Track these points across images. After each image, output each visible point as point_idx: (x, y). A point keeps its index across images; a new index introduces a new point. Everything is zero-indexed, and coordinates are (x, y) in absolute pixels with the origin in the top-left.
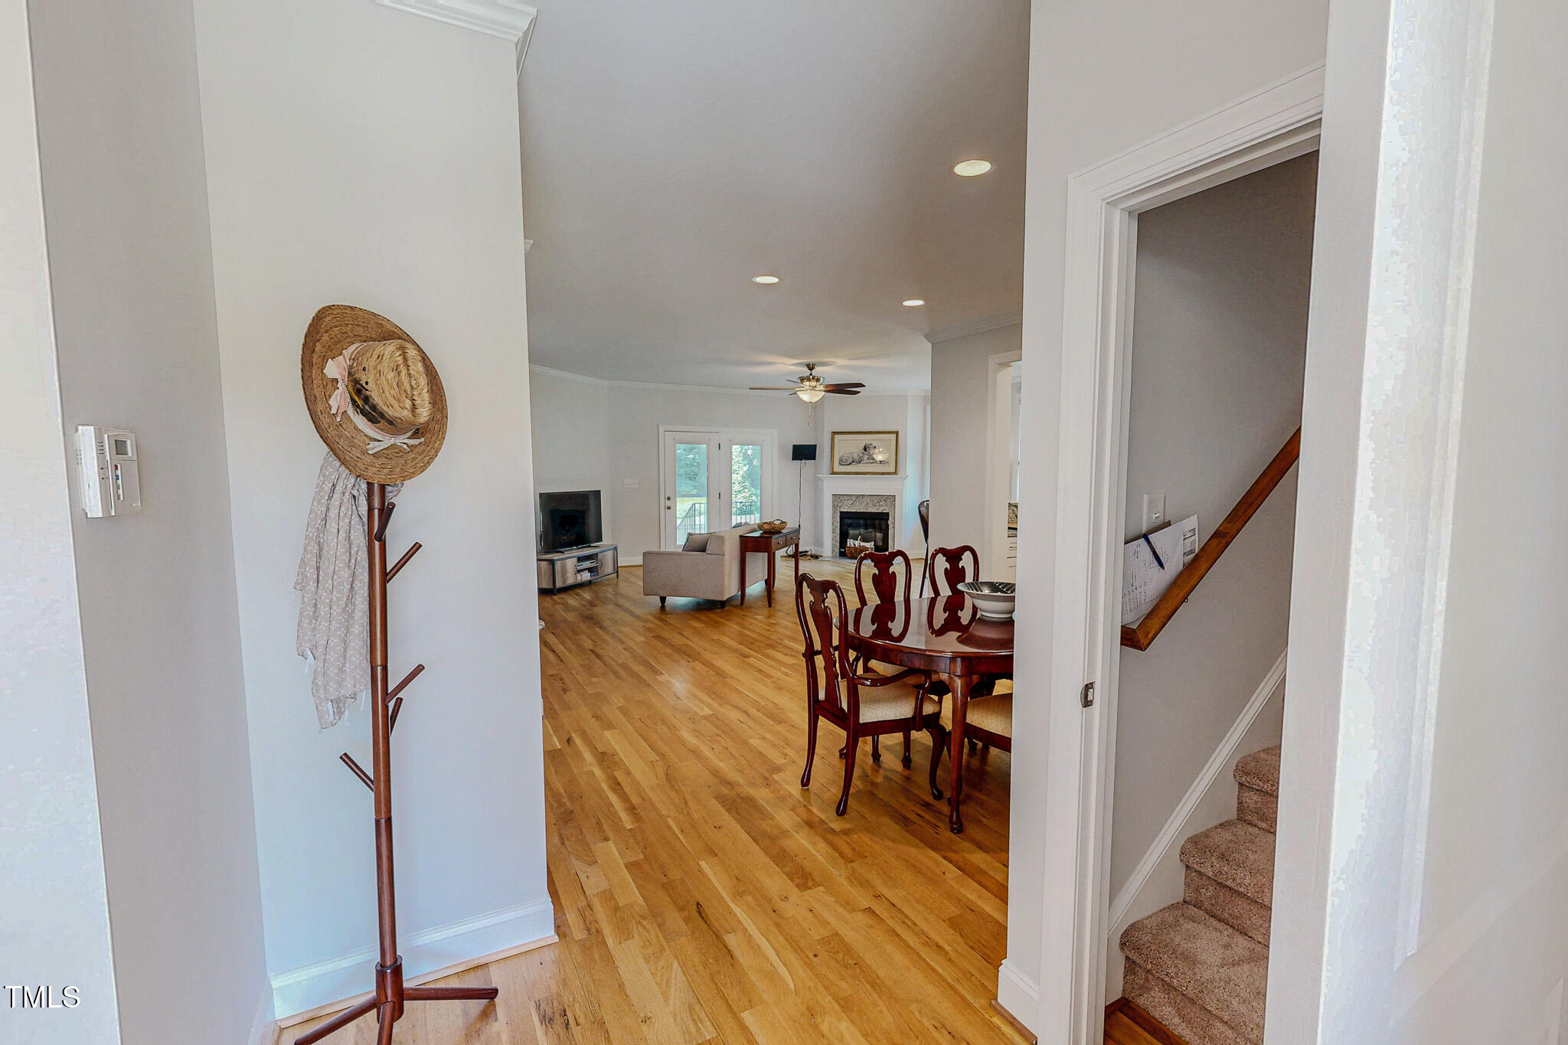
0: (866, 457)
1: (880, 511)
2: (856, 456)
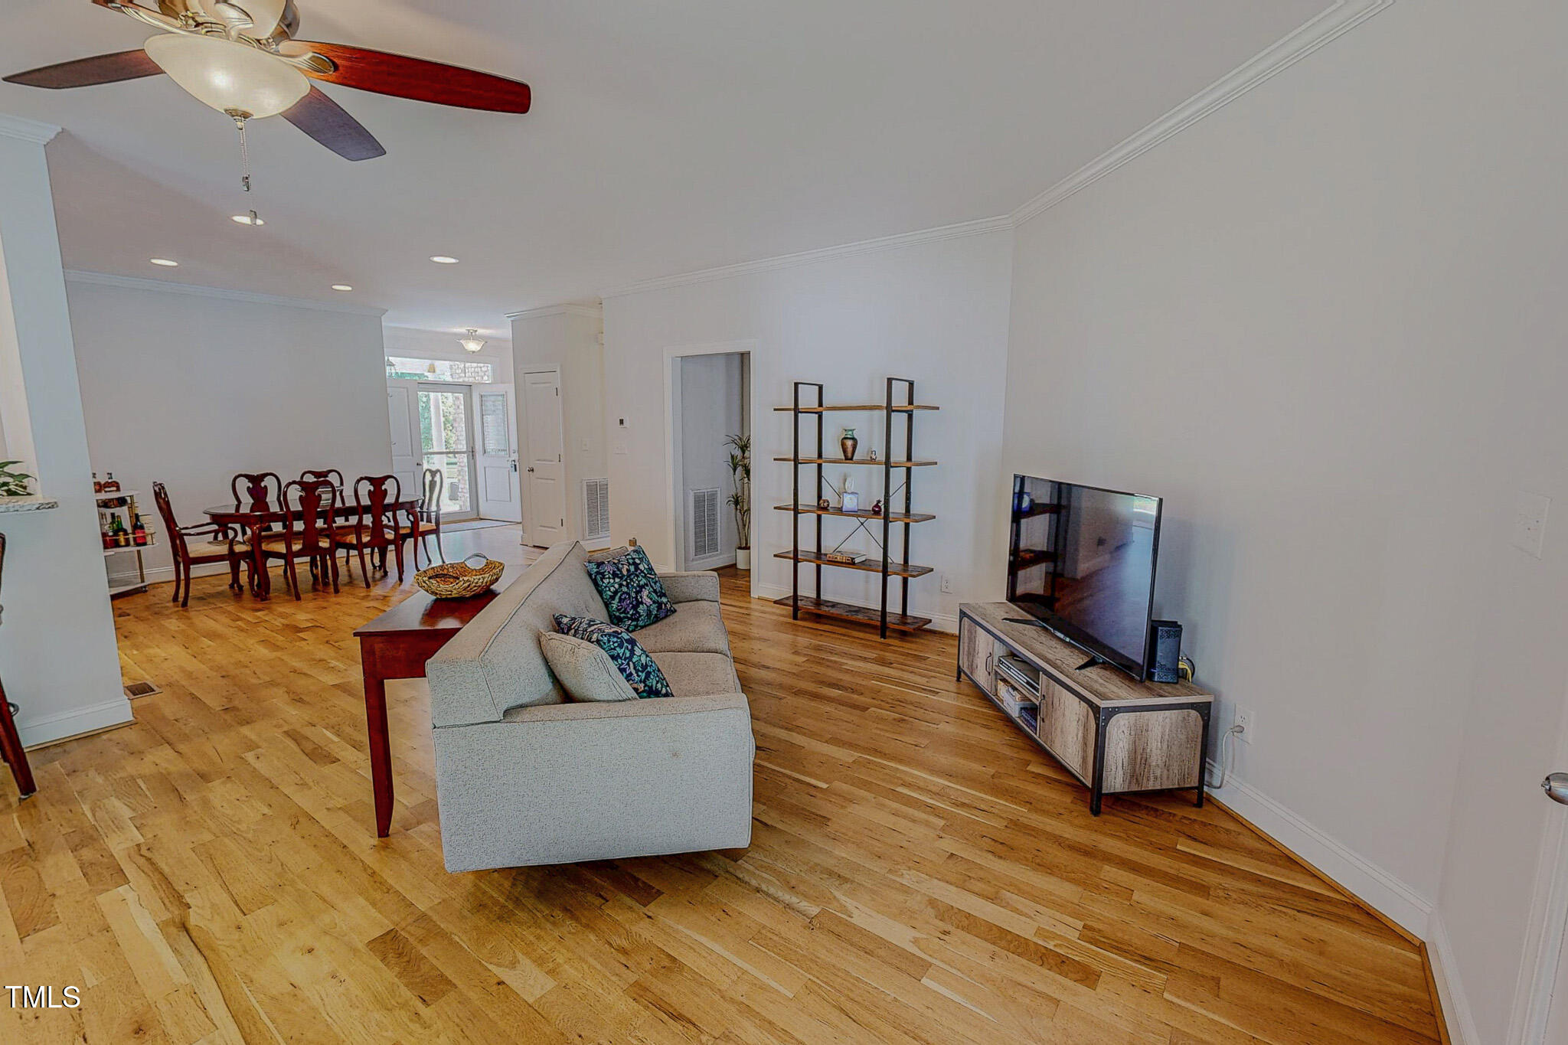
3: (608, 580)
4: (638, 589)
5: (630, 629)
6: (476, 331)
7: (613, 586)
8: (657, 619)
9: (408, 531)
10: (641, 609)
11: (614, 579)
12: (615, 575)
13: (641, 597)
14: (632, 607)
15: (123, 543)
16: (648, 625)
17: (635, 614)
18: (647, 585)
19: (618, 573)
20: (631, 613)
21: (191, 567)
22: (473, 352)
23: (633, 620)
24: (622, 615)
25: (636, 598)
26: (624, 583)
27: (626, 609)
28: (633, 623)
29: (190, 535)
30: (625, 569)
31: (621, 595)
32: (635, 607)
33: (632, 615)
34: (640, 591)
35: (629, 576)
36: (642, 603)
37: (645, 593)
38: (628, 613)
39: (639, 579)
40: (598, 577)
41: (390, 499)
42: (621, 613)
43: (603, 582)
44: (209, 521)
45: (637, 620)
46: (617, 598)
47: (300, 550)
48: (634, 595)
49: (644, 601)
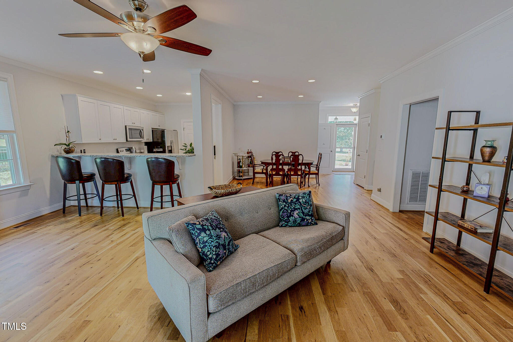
3: (281, 202)
4: (293, 209)
5: (283, 225)
6: (357, 104)
7: (282, 206)
8: (300, 225)
9: (308, 172)
10: (291, 219)
11: (283, 202)
12: (284, 201)
13: (293, 213)
14: (287, 217)
15: (251, 167)
16: (293, 226)
17: (287, 220)
18: (299, 209)
19: (286, 200)
20: (285, 219)
21: (256, 174)
22: (355, 112)
23: (286, 222)
24: (282, 219)
25: (290, 213)
26: (287, 205)
27: (284, 216)
28: (285, 223)
29: (256, 166)
30: (290, 200)
31: (284, 210)
32: (288, 217)
33: (286, 220)
34: (294, 211)
35: (291, 203)
36: (293, 216)
37: (296, 212)
38: (284, 218)
39: (296, 205)
40: (278, 200)
41: (300, 162)
42: (282, 218)
43: (279, 203)
44: (261, 163)
45: (288, 222)
46: (282, 211)
47: (275, 174)
48: (289, 211)
49: (294, 216)
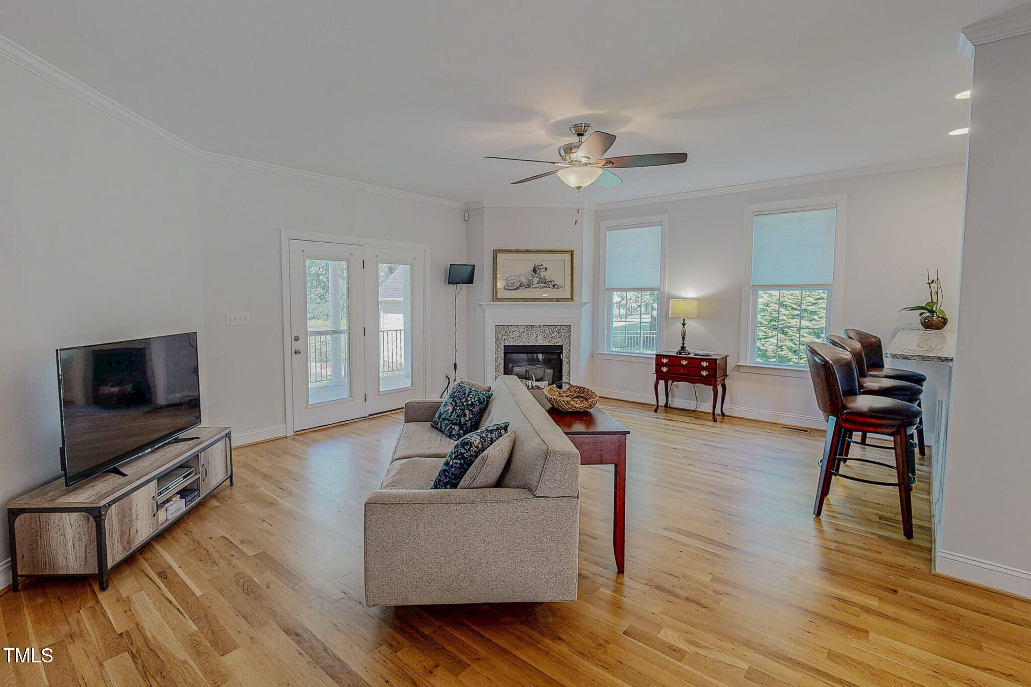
0: (536, 280)
1: (552, 344)
2: (524, 279)
